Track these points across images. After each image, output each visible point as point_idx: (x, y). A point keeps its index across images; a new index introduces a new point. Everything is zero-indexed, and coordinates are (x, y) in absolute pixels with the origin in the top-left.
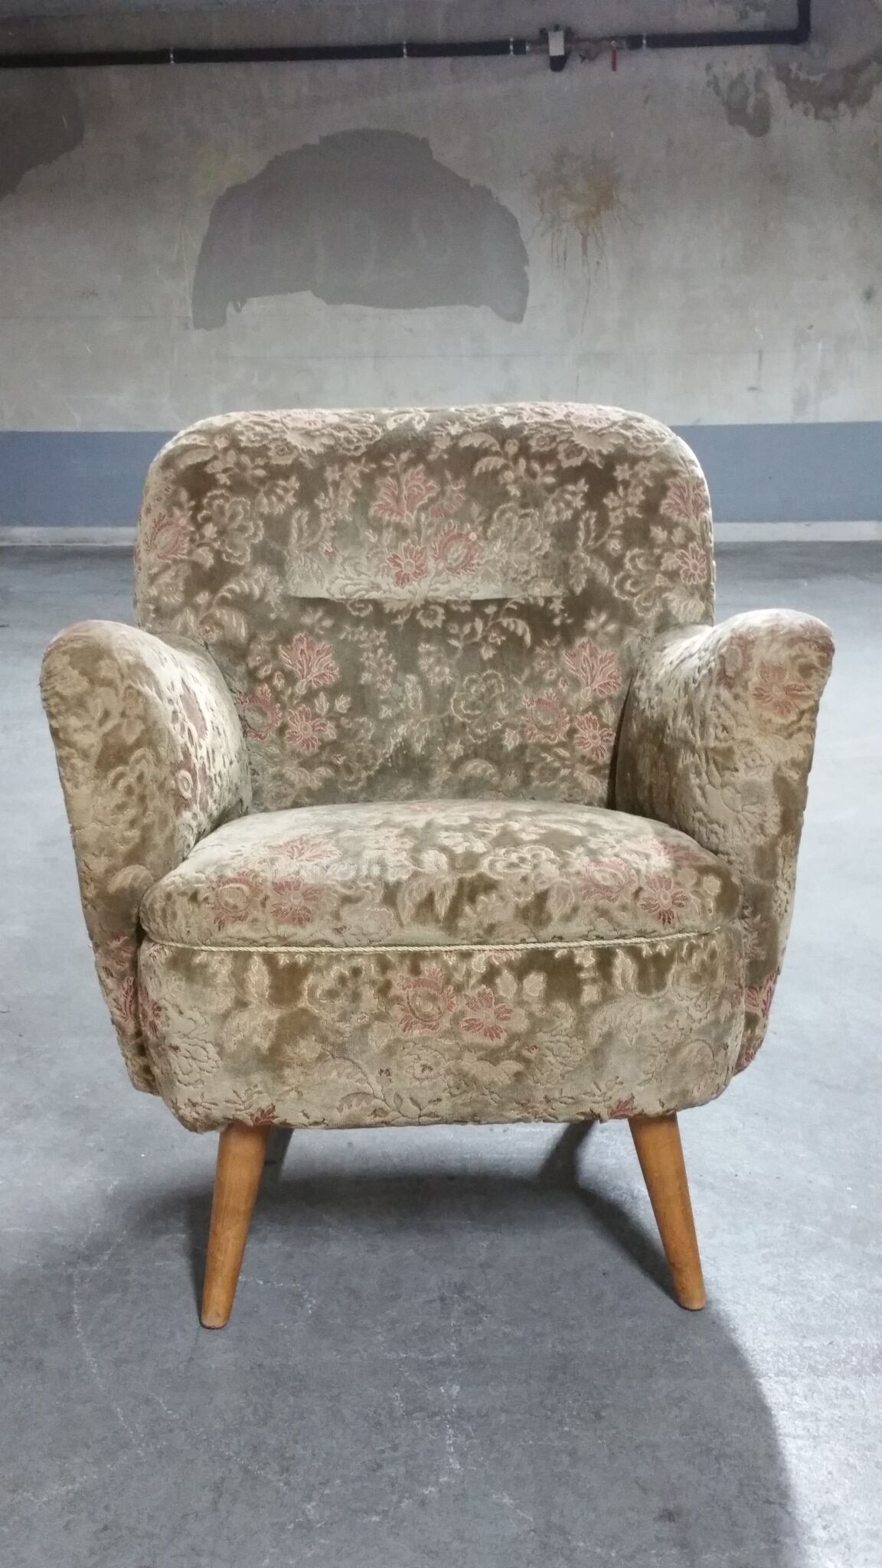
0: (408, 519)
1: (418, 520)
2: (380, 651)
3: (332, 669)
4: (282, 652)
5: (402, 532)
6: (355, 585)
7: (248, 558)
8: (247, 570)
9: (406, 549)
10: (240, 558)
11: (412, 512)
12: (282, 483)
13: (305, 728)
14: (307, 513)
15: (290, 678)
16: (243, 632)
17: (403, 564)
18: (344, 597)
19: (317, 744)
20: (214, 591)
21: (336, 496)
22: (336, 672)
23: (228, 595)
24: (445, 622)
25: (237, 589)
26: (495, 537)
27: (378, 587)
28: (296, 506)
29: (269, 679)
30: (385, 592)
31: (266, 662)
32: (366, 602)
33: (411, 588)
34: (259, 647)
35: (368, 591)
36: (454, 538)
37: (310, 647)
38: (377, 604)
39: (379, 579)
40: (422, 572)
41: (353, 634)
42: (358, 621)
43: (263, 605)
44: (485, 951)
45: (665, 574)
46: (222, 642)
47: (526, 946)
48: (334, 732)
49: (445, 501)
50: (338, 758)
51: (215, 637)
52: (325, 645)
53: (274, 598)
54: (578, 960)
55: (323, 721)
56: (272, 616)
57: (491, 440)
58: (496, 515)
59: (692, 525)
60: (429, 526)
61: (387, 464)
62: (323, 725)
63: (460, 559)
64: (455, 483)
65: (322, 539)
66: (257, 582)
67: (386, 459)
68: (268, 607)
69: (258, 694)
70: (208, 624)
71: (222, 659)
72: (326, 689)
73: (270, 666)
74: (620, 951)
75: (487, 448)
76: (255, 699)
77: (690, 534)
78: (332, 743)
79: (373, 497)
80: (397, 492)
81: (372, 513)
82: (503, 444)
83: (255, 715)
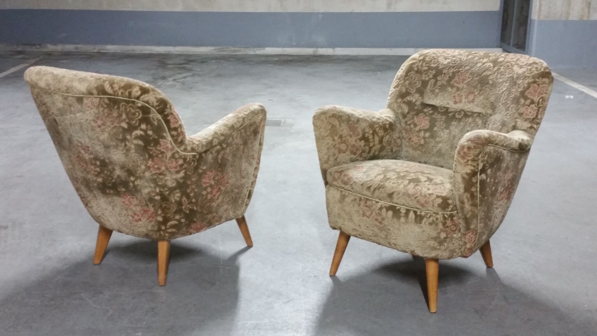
0: (461, 86)
1: (463, 87)
2: (442, 122)
3: (427, 125)
4: (415, 118)
5: (458, 89)
6: (443, 102)
7: (414, 91)
8: (413, 94)
9: (459, 94)
11: (462, 83)
12: (430, 71)
13: (416, 140)
14: (434, 81)
15: (415, 125)
16: (406, 111)
17: (456, 98)
18: (440, 105)
19: (418, 144)
20: (402, 99)
21: (444, 77)
23: (406, 100)
24: (462, 117)
25: (409, 99)
26: (482, 95)
27: (448, 104)
28: (432, 78)
29: (410, 125)
30: (450, 105)
31: (410, 120)
32: (444, 107)
33: (457, 105)
34: (409, 116)
35: (446, 105)
36: (471, 93)
37: (423, 118)
38: (447, 109)
39: (449, 102)
40: (461, 101)
41: (437, 116)
42: (439, 113)
43: (414, 104)
44: (381, 202)
45: (519, 113)
46: (401, 113)
47: (389, 203)
48: (423, 142)
49: (472, 82)
50: (423, 149)
51: (400, 111)
52: (428, 118)
53: (418, 103)
54: (401, 211)
55: (421, 138)
56: (416, 108)
57: (492, 65)
58: (484, 88)
59: (535, 99)
60: (466, 88)
61: (461, 69)
62: (421, 140)
63: (472, 99)
64: (476, 77)
65: (436, 88)
66: (415, 98)
67: (461, 68)
68: (416, 105)
69: (406, 128)
70: (399, 107)
71: (401, 117)
72: (424, 130)
73: (411, 121)
74: (412, 211)
75: (489, 68)
76: (405, 129)
77: (532, 102)
78: (422, 145)
79: (453, 78)
80: (460, 78)
81: (452, 83)
82: (494, 67)
83: (405, 134)
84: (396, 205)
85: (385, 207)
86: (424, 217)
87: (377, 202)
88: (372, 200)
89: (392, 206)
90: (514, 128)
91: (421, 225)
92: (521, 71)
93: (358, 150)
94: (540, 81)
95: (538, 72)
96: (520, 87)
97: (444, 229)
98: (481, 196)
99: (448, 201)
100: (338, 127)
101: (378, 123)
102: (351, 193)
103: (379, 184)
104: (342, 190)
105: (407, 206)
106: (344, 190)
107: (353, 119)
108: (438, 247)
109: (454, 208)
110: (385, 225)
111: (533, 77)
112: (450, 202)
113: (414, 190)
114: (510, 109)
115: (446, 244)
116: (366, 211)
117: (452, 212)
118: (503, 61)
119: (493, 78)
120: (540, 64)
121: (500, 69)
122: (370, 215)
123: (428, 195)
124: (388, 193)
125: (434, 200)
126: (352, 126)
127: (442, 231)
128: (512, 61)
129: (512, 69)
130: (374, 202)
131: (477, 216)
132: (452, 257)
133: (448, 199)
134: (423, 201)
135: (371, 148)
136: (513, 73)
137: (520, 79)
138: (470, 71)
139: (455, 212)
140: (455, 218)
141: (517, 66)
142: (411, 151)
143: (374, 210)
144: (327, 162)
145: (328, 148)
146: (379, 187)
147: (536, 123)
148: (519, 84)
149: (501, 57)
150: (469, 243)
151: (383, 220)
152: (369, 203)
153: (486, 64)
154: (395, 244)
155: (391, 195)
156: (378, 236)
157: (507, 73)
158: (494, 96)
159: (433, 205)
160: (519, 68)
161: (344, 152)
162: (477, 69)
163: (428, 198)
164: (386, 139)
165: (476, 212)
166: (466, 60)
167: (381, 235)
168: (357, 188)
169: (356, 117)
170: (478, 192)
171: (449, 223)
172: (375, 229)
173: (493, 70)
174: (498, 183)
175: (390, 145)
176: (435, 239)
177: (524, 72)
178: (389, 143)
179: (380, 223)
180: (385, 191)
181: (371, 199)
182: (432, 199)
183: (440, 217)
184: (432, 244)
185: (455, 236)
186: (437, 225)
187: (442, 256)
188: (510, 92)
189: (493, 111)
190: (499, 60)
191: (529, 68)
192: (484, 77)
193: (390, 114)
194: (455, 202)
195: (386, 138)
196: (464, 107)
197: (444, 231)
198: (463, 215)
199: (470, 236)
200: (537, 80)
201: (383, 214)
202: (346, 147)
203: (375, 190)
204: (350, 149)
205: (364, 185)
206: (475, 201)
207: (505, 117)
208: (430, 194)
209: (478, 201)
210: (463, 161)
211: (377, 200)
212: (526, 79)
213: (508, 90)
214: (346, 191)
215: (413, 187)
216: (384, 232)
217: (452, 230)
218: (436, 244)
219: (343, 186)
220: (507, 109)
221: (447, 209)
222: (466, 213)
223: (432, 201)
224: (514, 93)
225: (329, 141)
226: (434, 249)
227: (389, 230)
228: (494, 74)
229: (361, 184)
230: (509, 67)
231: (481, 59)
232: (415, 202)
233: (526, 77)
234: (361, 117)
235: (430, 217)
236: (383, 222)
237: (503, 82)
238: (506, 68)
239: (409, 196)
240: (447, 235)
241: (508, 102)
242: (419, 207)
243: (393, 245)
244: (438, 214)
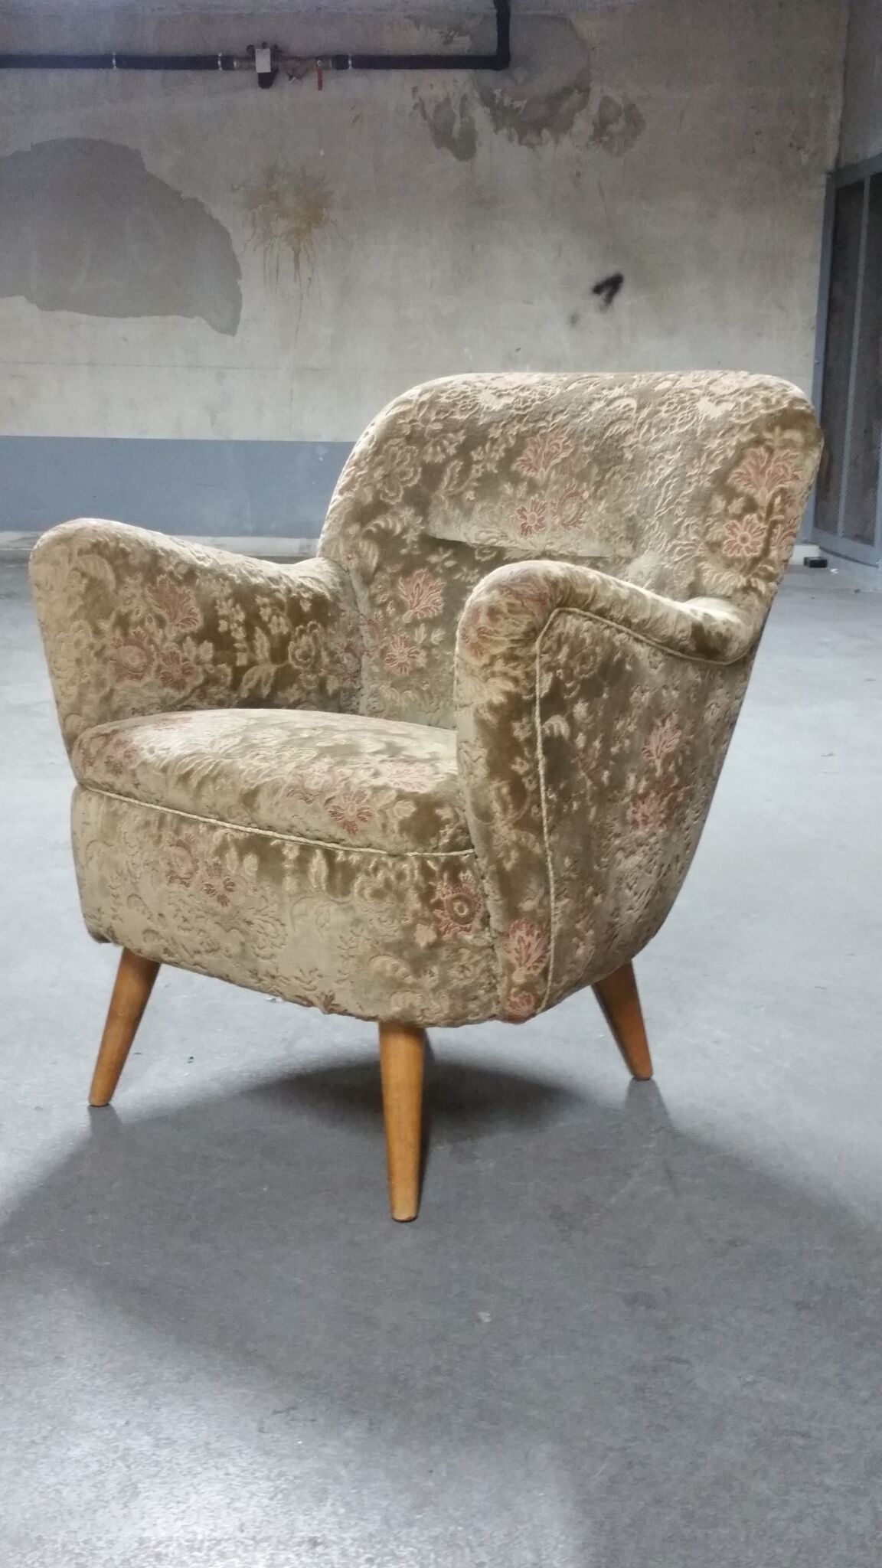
0: (540, 475)
1: (549, 476)
3: (438, 604)
4: (401, 584)
5: (533, 487)
6: (488, 532)
7: (399, 500)
8: (395, 509)
9: (535, 504)
10: (392, 498)
11: (546, 468)
12: (451, 435)
13: (402, 654)
14: (461, 463)
15: (401, 607)
16: (374, 564)
17: (528, 516)
18: (479, 542)
19: (409, 668)
20: (363, 525)
21: (491, 450)
22: (440, 607)
23: (374, 530)
25: (383, 525)
26: (601, 498)
27: (504, 536)
28: (455, 457)
29: (383, 606)
30: (512, 541)
31: (384, 590)
32: (492, 548)
33: (532, 539)
34: (382, 577)
35: (498, 540)
36: (568, 497)
37: (426, 582)
38: (500, 551)
39: (507, 529)
40: (543, 526)
41: (467, 575)
42: (475, 564)
43: (399, 541)
44: (225, 827)
45: (707, 543)
46: (357, 570)
47: (249, 829)
48: (425, 661)
49: (573, 461)
50: (423, 685)
51: (354, 564)
52: (439, 582)
53: (411, 537)
54: (285, 851)
55: (418, 649)
56: (404, 551)
57: (634, 404)
58: (608, 476)
59: (758, 497)
60: (556, 483)
61: (542, 424)
62: (417, 653)
63: (572, 516)
64: (587, 444)
65: (467, 489)
66: (402, 521)
67: (544, 419)
68: (404, 544)
69: (373, 618)
70: (351, 552)
71: (356, 584)
72: (427, 621)
73: (388, 594)
74: (318, 852)
75: (624, 413)
76: (370, 622)
77: (751, 506)
78: (420, 670)
79: (519, 453)
80: (539, 450)
81: (514, 467)
82: (640, 408)
83: (368, 635)
84: (270, 833)
85: (236, 842)
86: (358, 869)
87: (214, 828)
88: (197, 822)
89: (258, 836)
90: (694, 591)
91: (347, 899)
92: (716, 412)
93: (188, 674)
94: (774, 437)
95: (771, 411)
96: (712, 462)
97: (427, 914)
98: (552, 796)
99: (438, 811)
100: (112, 587)
101: (271, 594)
102: (136, 802)
103: (217, 765)
104: (112, 795)
105: (302, 835)
106: (116, 796)
107: (171, 567)
108: (410, 980)
109: (460, 838)
110: (237, 910)
111: (754, 427)
112: (445, 813)
113: (328, 778)
114: (682, 533)
115: (435, 969)
116: (178, 860)
117: (454, 853)
118: (668, 390)
119: (637, 442)
120: (779, 389)
121: (659, 411)
122: (191, 874)
123: (369, 793)
124: (242, 790)
125: (387, 806)
126: (167, 589)
127: (419, 918)
128: (695, 388)
129: (694, 412)
130: (202, 829)
131: (543, 869)
132: (466, 1015)
133: (439, 804)
134: (350, 814)
135: (238, 673)
136: (695, 419)
137: (715, 437)
138: (569, 428)
139: (464, 855)
140: (466, 875)
141: (708, 398)
142: (387, 692)
143: (202, 854)
144: (76, 710)
145: (78, 661)
146: (215, 773)
147: (762, 573)
148: (711, 453)
149: (665, 380)
150: (521, 965)
151: (231, 890)
152: (187, 831)
153: (616, 404)
154: (273, 977)
155: (249, 798)
156: (219, 948)
157: (677, 422)
158: (639, 498)
159: (384, 826)
160: (712, 405)
161: (139, 678)
162: (588, 421)
163: (368, 801)
164: (298, 647)
165: (537, 850)
166: (561, 394)
167: (229, 945)
168: (150, 782)
169: (181, 562)
170: (542, 781)
171: (443, 890)
172: (209, 924)
173: (637, 418)
174: (621, 759)
175: (314, 670)
176: (402, 947)
177: (728, 414)
178: (312, 661)
179: (223, 900)
180: (233, 784)
181: (195, 817)
182: (379, 805)
183: (412, 871)
184: (388, 967)
185: (468, 937)
186: (401, 897)
187: (427, 1013)
188: (684, 479)
189: (634, 547)
190: (660, 387)
191: (743, 400)
192: (609, 441)
193: (322, 573)
194: (465, 819)
195: (302, 644)
196: (551, 544)
197: (427, 921)
198: (490, 863)
199: (521, 940)
200: (767, 435)
201: (228, 867)
202: (145, 660)
203: (201, 784)
204: (159, 668)
205: (169, 771)
206: (529, 811)
207: (666, 558)
208: (376, 790)
209: (544, 813)
210: (476, 663)
211: (213, 821)
212: (733, 436)
213: (677, 472)
214: (122, 798)
215: (326, 768)
216: (235, 933)
217: (456, 919)
218: (403, 969)
219: (110, 778)
220: (674, 536)
221: (433, 841)
222: (501, 855)
223: (381, 811)
224: (693, 480)
225: (80, 635)
226: (397, 985)
227: (249, 923)
228: (639, 429)
229: (161, 766)
230: (685, 401)
231: (603, 389)
232: (326, 818)
233: (732, 427)
234: (207, 565)
235: (376, 869)
236: (229, 896)
237: (664, 450)
238: (676, 408)
239: (307, 797)
240: (439, 934)
241: (677, 512)
242: (340, 834)
243: (267, 981)
244: (404, 858)
